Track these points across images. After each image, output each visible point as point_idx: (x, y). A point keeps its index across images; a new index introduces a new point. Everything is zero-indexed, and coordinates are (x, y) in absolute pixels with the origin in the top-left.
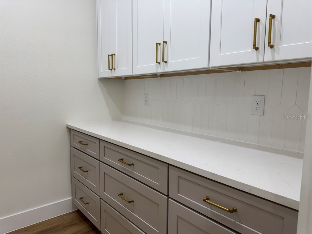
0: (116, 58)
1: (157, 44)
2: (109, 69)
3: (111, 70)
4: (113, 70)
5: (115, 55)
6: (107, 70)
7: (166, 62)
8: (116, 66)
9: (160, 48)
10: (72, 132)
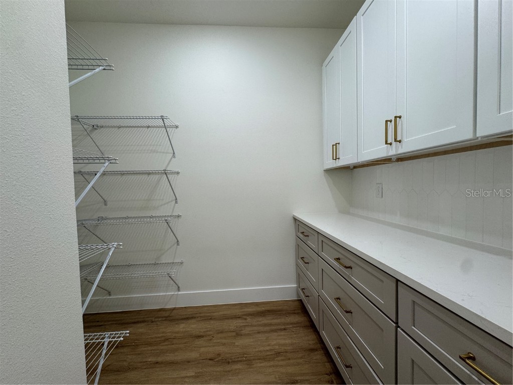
0: (340, 147)
1: (387, 121)
2: (333, 159)
3: (336, 160)
4: (337, 160)
5: (339, 144)
6: (332, 161)
7: (400, 141)
8: (341, 154)
9: (391, 126)
10: (297, 223)
